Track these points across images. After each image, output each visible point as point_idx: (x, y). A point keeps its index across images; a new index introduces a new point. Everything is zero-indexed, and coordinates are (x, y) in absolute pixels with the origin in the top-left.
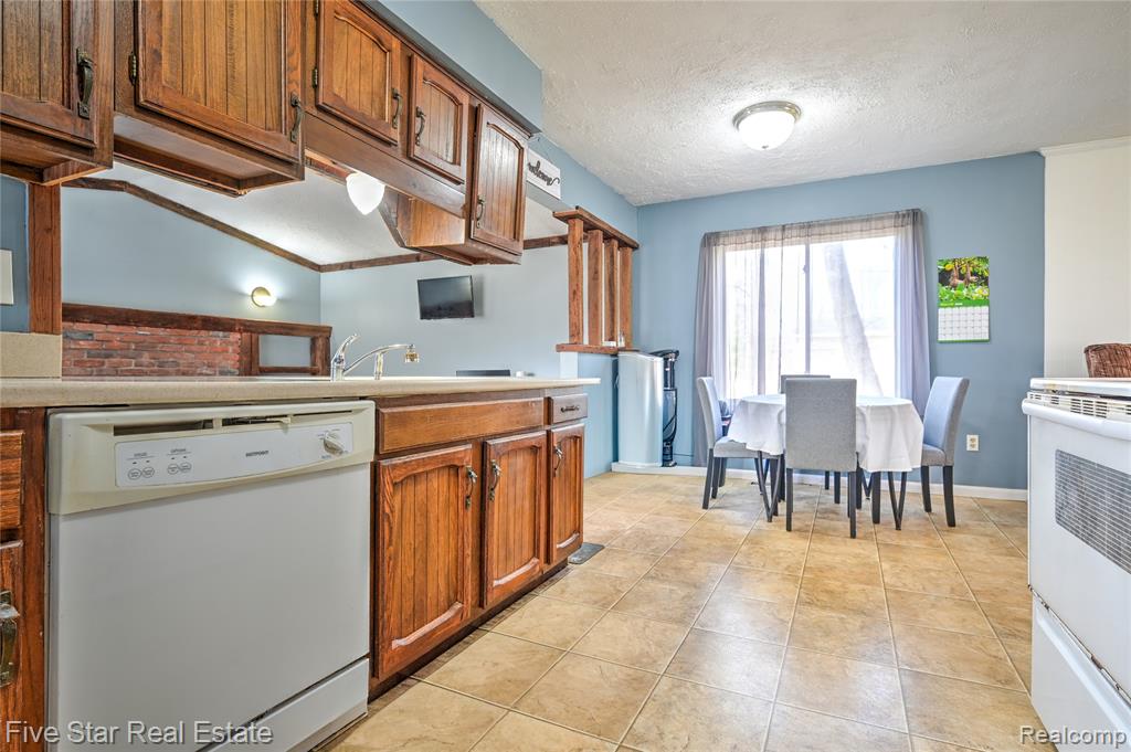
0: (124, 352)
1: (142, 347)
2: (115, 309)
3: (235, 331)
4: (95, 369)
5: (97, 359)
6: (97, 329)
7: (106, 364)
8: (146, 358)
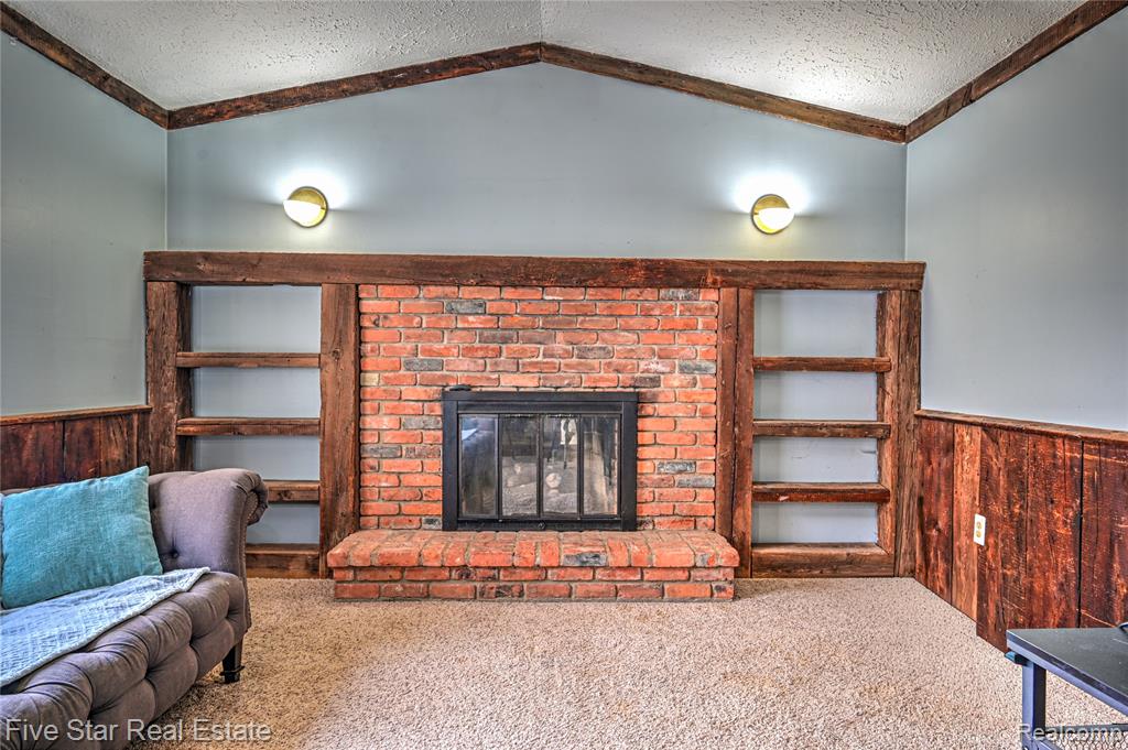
0: (529, 333)
1: (554, 323)
2: (509, 259)
3: (706, 286)
4: (488, 360)
5: (492, 346)
6: (489, 294)
7: (504, 354)
8: (560, 344)
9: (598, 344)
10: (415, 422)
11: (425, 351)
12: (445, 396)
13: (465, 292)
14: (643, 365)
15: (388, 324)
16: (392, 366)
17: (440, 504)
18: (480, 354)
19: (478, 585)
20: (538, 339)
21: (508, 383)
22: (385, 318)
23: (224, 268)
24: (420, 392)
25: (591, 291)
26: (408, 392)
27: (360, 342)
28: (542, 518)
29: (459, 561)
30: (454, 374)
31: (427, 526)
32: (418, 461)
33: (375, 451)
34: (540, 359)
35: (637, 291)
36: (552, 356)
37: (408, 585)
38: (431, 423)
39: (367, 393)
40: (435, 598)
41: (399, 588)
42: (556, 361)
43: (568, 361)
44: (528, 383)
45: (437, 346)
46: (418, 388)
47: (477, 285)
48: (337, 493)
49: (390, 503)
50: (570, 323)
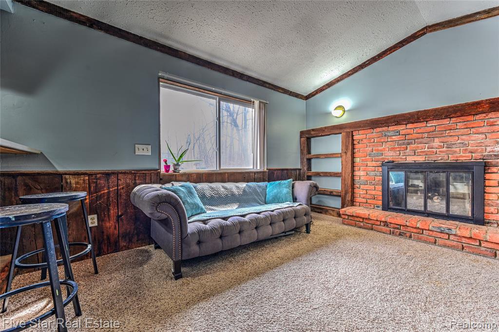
1: (433, 135)
4: (401, 152)
5: (403, 146)
6: (401, 128)
7: (408, 149)
8: (437, 143)
9: (459, 142)
10: (372, 173)
11: (375, 150)
12: (383, 165)
13: (391, 128)
14: (489, 149)
15: (362, 142)
16: (364, 156)
17: (381, 202)
18: (398, 149)
19: (392, 229)
20: (425, 142)
21: (410, 159)
22: (362, 140)
23: (317, 132)
24: (374, 163)
25: (453, 119)
26: (369, 163)
27: (353, 149)
28: (427, 212)
29: (383, 219)
30: (387, 157)
31: (376, 208)
32: (373, 186)
33: (359, 182)
34: (426, 150)
35: (484, 115)
36: (432, 148)
37: (365, 224)
38: (378, 174)
39: (356, 164)
40: (375, 230)
41: (362, 224)
42: (435, 150)
43: (441, 150)
44: (420, 159)
45: (380, 148)
46: (373, 162)
47: (396, 125)
48: (346, 193)
49: (364, 199)
50: (442, 134)
